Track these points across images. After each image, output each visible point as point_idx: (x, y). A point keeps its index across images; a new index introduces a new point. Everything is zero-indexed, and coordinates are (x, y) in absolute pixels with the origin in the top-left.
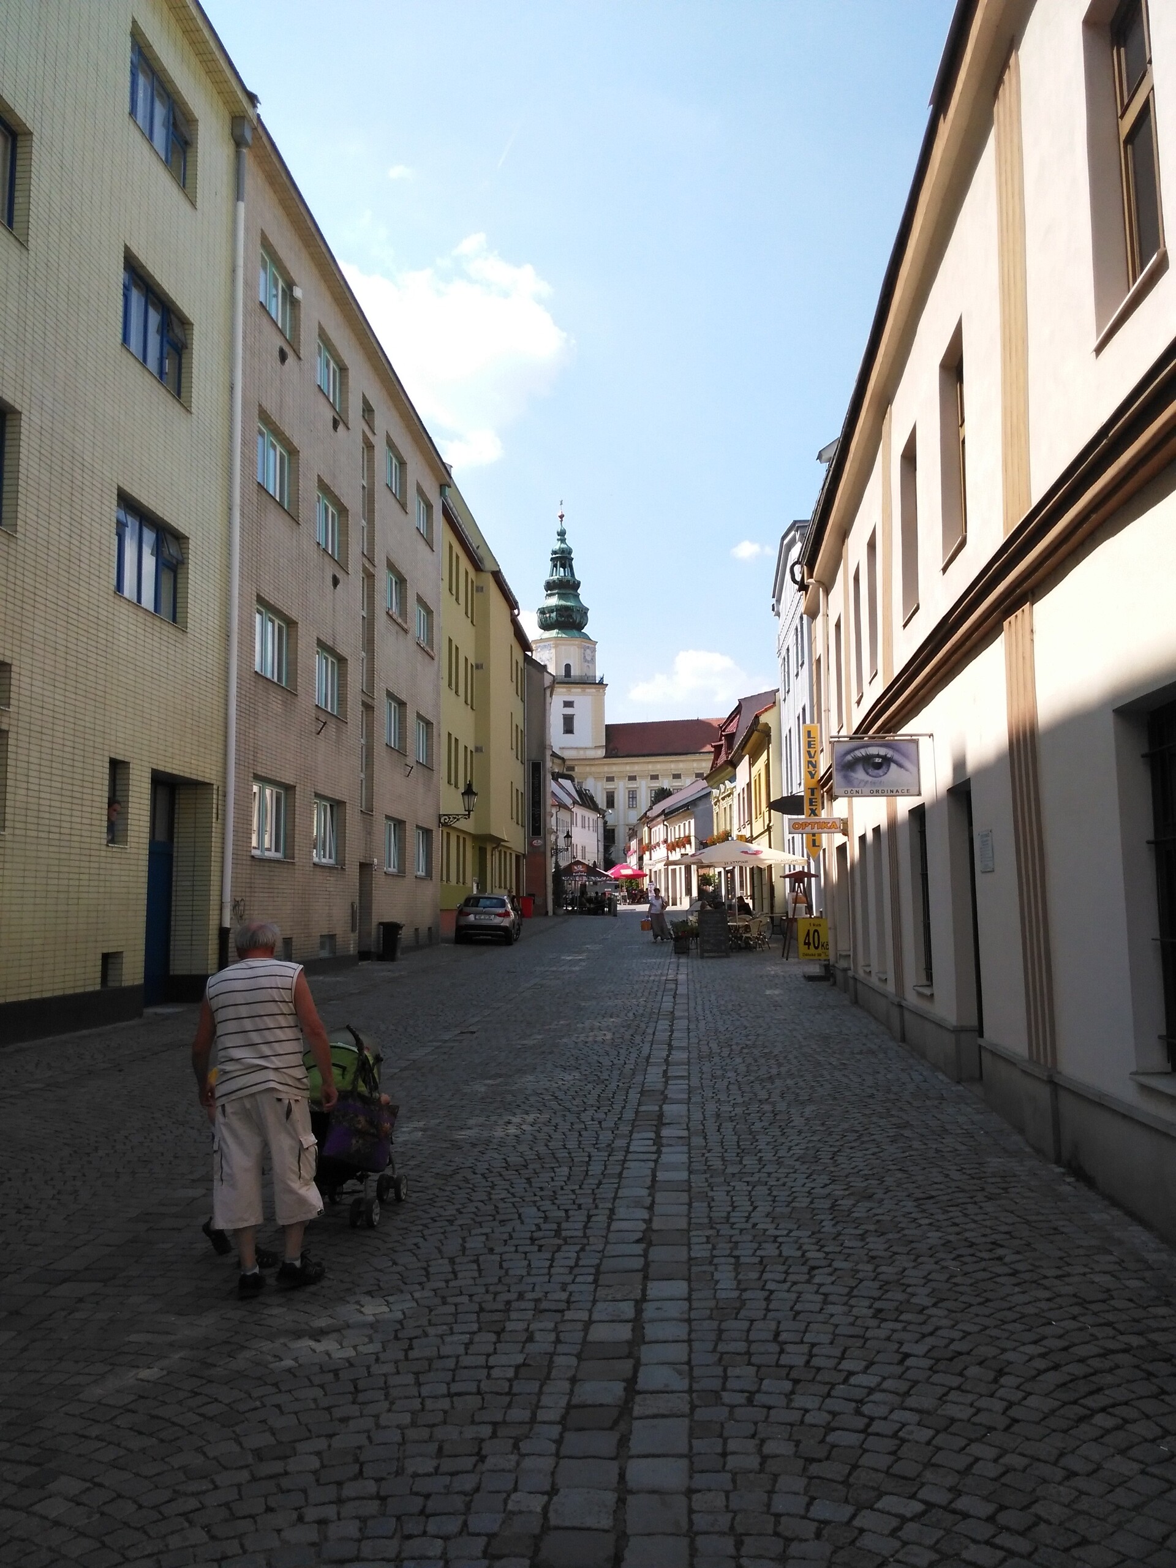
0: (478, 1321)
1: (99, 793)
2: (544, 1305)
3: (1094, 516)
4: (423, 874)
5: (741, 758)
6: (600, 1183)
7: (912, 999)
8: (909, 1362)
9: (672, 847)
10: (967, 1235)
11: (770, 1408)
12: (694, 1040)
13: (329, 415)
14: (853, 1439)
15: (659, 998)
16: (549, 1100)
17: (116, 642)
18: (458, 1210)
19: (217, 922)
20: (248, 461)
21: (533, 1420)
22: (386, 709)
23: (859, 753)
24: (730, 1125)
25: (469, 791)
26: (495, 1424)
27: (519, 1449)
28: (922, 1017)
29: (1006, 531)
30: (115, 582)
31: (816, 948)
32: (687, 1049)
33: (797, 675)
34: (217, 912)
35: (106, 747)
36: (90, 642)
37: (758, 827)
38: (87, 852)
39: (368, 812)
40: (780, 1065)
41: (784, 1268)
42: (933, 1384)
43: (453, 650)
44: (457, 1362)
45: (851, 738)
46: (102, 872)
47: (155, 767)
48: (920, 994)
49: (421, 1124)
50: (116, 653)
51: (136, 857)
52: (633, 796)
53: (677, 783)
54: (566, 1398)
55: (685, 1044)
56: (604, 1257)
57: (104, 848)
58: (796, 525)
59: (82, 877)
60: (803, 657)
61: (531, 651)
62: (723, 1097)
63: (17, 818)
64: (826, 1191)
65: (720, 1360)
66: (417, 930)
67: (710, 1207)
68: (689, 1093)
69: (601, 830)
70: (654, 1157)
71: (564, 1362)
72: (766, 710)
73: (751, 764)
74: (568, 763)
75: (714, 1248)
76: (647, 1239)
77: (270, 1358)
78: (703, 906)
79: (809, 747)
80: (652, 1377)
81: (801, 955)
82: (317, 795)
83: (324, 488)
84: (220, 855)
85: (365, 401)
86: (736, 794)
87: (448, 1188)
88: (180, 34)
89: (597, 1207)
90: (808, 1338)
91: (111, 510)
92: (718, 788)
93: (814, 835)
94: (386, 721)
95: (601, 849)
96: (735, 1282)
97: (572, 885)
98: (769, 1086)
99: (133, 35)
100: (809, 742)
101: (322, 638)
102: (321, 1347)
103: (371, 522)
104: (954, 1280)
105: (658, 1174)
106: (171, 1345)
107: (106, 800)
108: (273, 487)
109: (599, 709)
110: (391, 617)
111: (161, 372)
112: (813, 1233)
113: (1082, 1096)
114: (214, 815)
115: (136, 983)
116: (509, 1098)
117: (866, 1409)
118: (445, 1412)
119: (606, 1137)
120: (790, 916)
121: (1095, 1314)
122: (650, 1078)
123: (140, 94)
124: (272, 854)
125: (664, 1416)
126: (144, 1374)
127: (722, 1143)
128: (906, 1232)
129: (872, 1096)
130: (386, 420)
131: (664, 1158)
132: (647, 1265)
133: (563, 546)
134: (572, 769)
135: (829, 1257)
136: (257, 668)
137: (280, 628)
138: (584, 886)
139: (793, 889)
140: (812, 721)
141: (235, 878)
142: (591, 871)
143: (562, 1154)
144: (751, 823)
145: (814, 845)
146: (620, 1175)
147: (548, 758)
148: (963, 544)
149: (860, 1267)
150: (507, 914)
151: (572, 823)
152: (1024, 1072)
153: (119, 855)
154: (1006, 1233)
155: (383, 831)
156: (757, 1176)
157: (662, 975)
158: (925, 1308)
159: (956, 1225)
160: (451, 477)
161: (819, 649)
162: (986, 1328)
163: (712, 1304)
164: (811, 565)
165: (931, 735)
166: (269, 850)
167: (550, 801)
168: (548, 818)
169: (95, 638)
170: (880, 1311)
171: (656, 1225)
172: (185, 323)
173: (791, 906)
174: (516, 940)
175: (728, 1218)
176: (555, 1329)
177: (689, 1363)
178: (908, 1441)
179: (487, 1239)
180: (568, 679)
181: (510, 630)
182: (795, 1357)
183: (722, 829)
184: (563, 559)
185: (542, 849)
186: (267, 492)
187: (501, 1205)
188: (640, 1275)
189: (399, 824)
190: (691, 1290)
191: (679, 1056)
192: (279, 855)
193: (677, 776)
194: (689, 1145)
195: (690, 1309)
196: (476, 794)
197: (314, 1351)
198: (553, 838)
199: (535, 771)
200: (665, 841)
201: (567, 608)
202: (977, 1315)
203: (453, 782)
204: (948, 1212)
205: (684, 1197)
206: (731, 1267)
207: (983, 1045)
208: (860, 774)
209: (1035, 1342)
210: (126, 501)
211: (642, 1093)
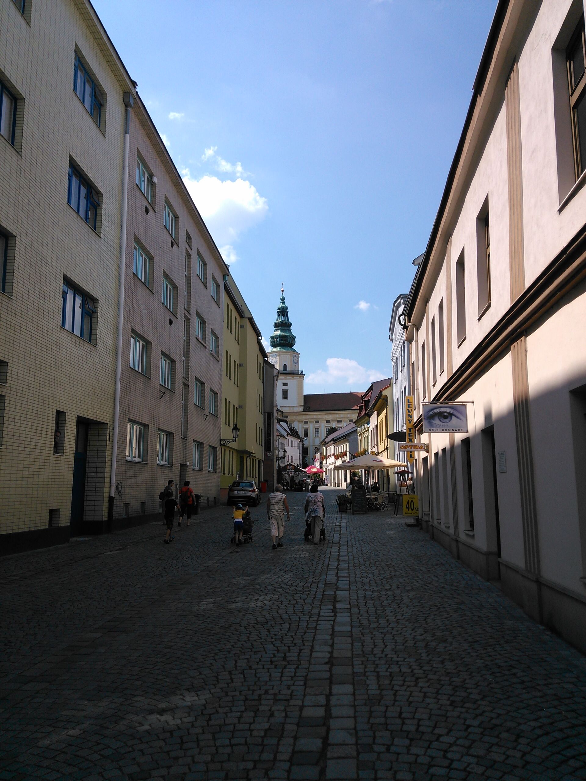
0: (245, 705)
1: (50, 428)
2: (279, 697)
3: (558, 293)
4: (212, 470)
5: (373, 412)
6: (305, 633)
7: (462, 537)
8: (470, 730)
9: (337, 457)
10: (497, 661)
11: (398, 754)
12: (351, 557)
13: (169, 240)
14: (443, 771)
15: (332, 535)
16: (278, 588)
17: (61, 351)
18: (232, 646)
19: (108, 494)
20: (129, 263)
21: (275, 758)
22: (195, 387)
23: (436, 411)
24: (371, 602)
25: (235, 428)
26: (255, 762)
27: (268, 775)
28: (469, 547)
29: (512, 300)
30: (61, 322)
31: (412, 510)
32: (348, 561)
33: (402, 371)
34: (108, 489)
35: (55, 405)
36: (48, 351)
37: (381, 447)
38: (43, 458)
39: (185, 438)
40: (396, 571)
41: (403, 678)
42: (483, 742)
43: (228, 357)
44: (235, 727)
45: (431, 403)
46: (51, 468)
47: (79, 415)
48: (467, 535)
49: (212, 600)
50: (60, 357)
51: (68, 460)
52: (317, 431)
53: (340, 425)
54: (292, 747)
55: (346, 559)
56: (308, 671)
57: (52, 456)
58: (401, 296)
59: (41, 470)
60: (404, 362)
61: (267, 357)
62: (367, 587)
63: (9, 440)
64: (422, 637)
65: (371, 727)
66: (208, 498)
67: (363, 646)
68: (350, 585)
69: (301, 448)
70: (333, 618)
71: (290, 728)
72: (386, 388)
73: (378, 415)
74: (285, 414)
75: (366, 667)
76: (331, 662)
77: (137, 725)
78: (353, 488)
79: (409, 407)
80: (336, 737)
81: (404, 513)
82: (159, 429)
83: (166, 276)
84: (110, 459)
85: (187, 233)
86: (370, 431)
87: (227, 634)
88: (99, 51)
89: (304, 645)
90: (417, 716)
91: (60, 286)
92: (361, 427)
93: (411, 452)
94: (195, 392)
95: (301, 458)
96: (377, 686)
97: (287, 476)
98: (390, 581)
99: (75, 52)
100: (408, 405)
101: (164, 350)
102: (163, 718)
103: (189, 293)
104: (492, 686)
105: (335, 628)
106: (85, 717)
107: (54, 431)
108: (141, 275)
109: (301, 387)
110: (198, 340)
111: (86, 218)
112: (417, 660)
113: (553, 588)
114: (108, 439)
115: (67, 525)
116: (257, 586)
117: (449, 755)
118: (229, 755)
119: (307, 608)
120: (398, 493)
121: (566, 705)
122: (329, 577)
123: (79, 81)
124: (136, 459)
125: (343, 758)
126: (71, 732)
127: (368, 611)
128: (465, 659)
129: (443, 588)
130: (197, 243)
131: (339, 619)
132: (331, 675)
133: (283, 305)
134: (287, 417)
135: (426, 672)
136: (131, 365)
137: (143, 346)
138: (292, 477)
139: (399, 479)
140: (410, 394)
141: (118, 471)
142: (296, 469)
143: (285, 616)
144: (378, 446)
145: (411, 457)
146: (316, 628)
147: (275, 411)
148: (489, 306)
149: (442, 678)
150: (254, 491)
151: (286, 445)
152: (523, 576)
153: (59, 459)
154: (517, 661)
155: (192, 448)
156: (386, 629)
157: (333, 523)
158: (477, 700)
159: (490, 656)
160: (228, 270)
161: (413, 358)
162: (509, 711)
163: (366, 697)
164: (409, 316)
165: (472, 402)
166: (135, 457)
167: (276, 433)
168: (275, 442)
169: (50, 349)
170: (453, 702)
171: (335, 654)
172: (99, 194)
173: (399, 488)
174: (258, 504)
175: (372, 651)
176: (285, 710)
177: (355, 729)
178: (472, 773)
179: (248, 662)
180: (285, 372)
181: (257, 347)
182: (410, 726)
183: (363, 448)
184: (283, 312)
185: (272, 458)
186: (138, 278)
187: (254, 643)
188: (328, 681)
189: (200, 444)
190: (354, 690)
191: (343, 565)
192: (140, 460)
193: (340, 421)
194: (351, 612)
195: (355, 700)
196: (239, 430)
197: (160, 721)
198: (277, 452)
199: (269, 418)
200: (334, 454)
201: (285, 336)
202: (504, 705)
203: (227, 423)
204: (487, 649)
205: (349, 640)
206: (375, 678)
207: (500, 561)
208: (437, 421)
209: (535, 720)
210: (68, 282)
211: (325, 584)
